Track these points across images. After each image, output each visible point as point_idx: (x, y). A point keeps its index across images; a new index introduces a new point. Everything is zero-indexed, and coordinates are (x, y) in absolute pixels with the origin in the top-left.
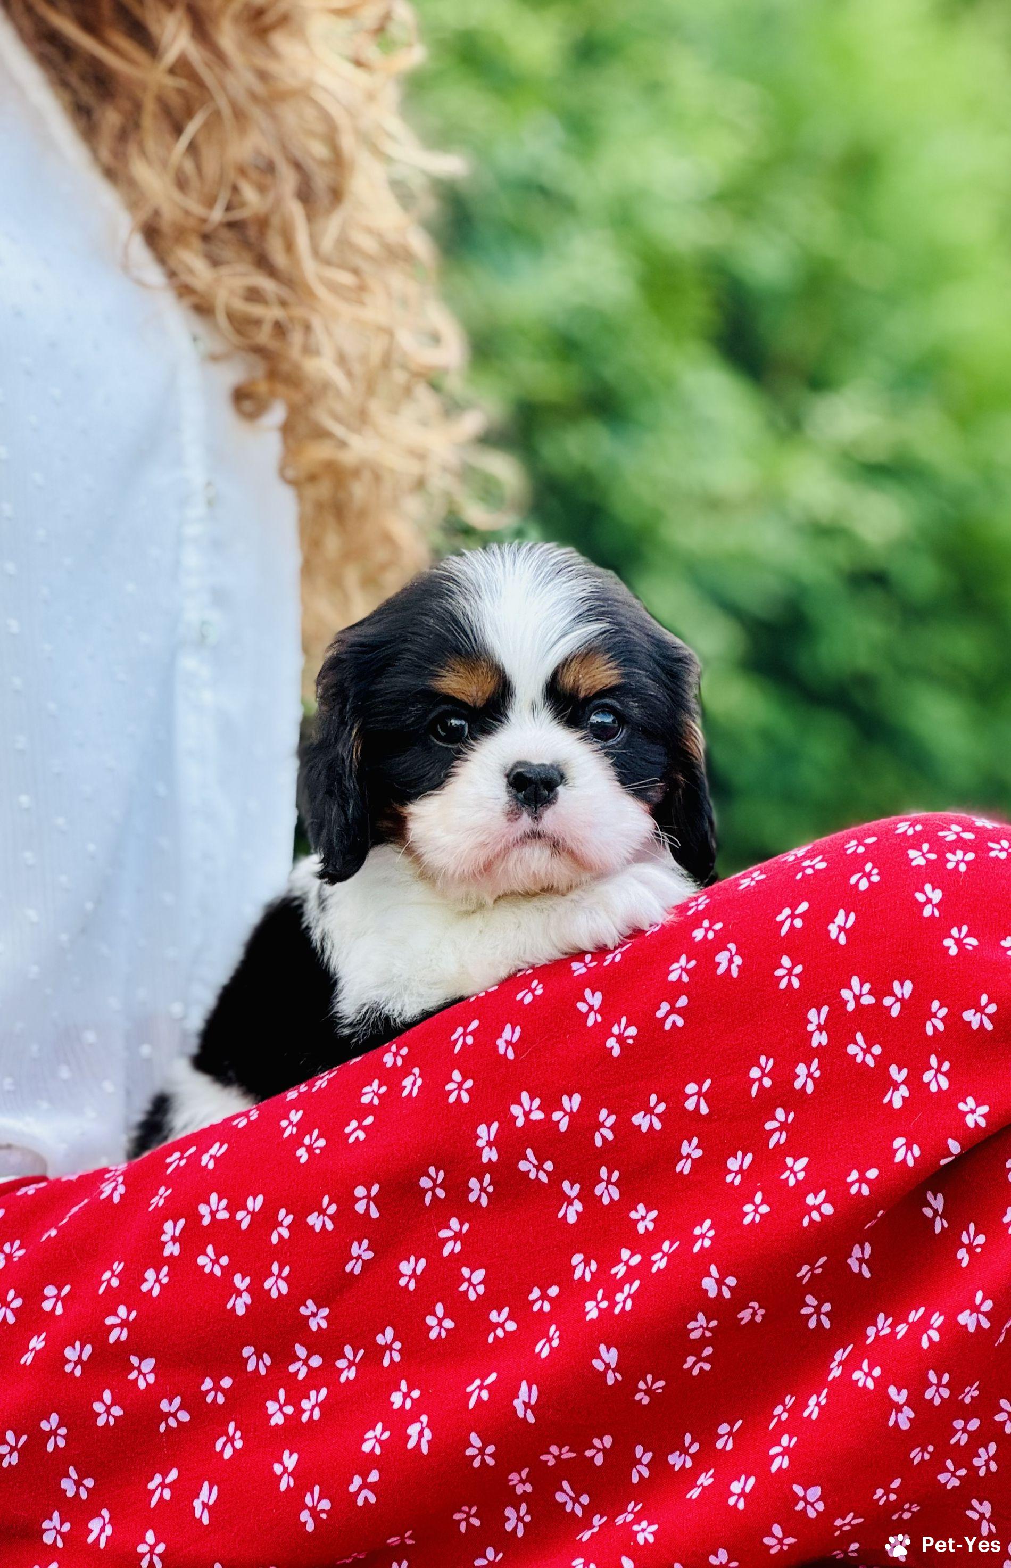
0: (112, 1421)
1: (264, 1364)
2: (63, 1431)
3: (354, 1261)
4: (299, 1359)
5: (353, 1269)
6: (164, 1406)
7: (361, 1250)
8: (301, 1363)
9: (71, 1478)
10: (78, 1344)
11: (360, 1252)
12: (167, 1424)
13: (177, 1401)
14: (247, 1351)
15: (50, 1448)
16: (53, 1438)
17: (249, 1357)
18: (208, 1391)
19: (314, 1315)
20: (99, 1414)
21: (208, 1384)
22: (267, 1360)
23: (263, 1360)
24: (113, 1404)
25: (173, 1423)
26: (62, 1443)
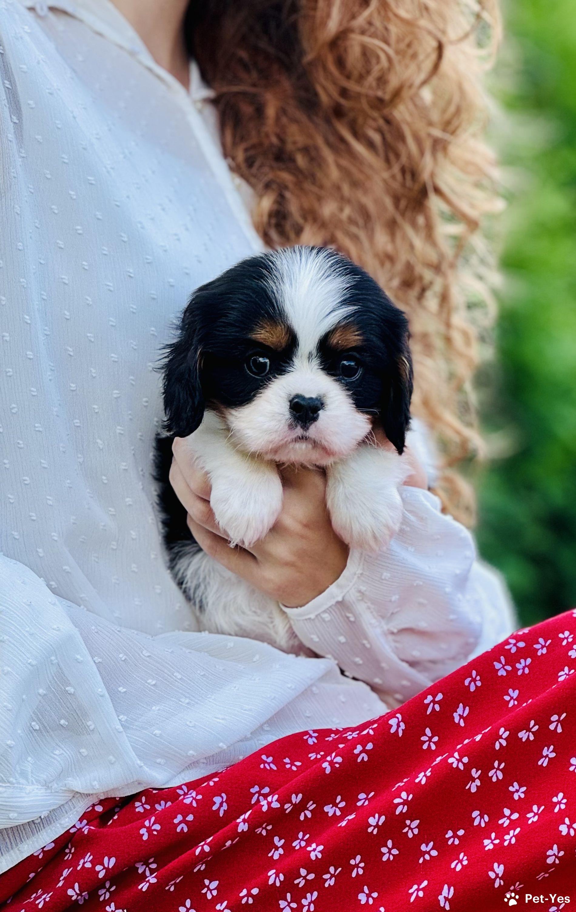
0: (392, 858)
1: (484, 821)
2: (362, 865)
3: (544, 758)
4: (505, 816)
5: (543, 763)
6: (423, 848)
7: (549, 752)
8: (506, 818)
9: (365, 893)
10: (377, 815)
11: (548, 753)
12: (424, 858)
13: (431, 844)
14: (475, 814)
15: (354, 875)
16: (356, 869)
17: (476, 818)
18: (450, 838)
19: (517, 791)
20: (385, 854)
21: (450, 834)
22: (486, 818)
23: (484, 819)
24: (393, 848)
25: (427, 857)
26: (361, 872)
